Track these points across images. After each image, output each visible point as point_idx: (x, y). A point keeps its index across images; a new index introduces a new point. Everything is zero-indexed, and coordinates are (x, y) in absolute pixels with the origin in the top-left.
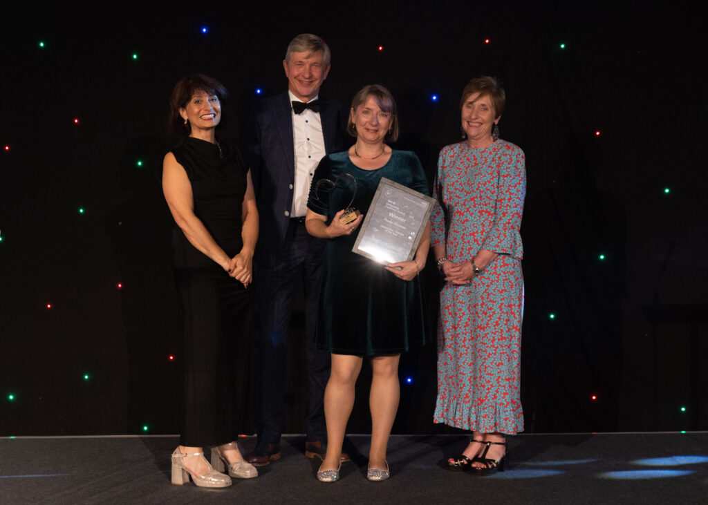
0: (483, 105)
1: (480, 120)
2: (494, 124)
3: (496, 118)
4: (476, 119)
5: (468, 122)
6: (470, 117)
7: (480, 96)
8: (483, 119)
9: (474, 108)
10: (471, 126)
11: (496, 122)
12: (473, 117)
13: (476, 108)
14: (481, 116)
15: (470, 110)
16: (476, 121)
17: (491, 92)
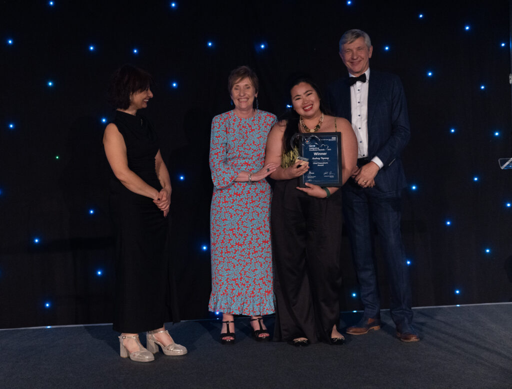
0: (246, 85)
1: (247, 96)
2: (255, 98)
3: (256, 93)
4: (244, 95)
5: (239, 100)
6: (240, 95)
7: (242, 80)
8: (248, 95)
9: (240, 89)
10: (241, 102)
11: (256, 95)
12: (242, 95)
13: (242, 87)
14: (246, 93)
15: (238, 91)
16: (245, 97)
17: (248, 76)
